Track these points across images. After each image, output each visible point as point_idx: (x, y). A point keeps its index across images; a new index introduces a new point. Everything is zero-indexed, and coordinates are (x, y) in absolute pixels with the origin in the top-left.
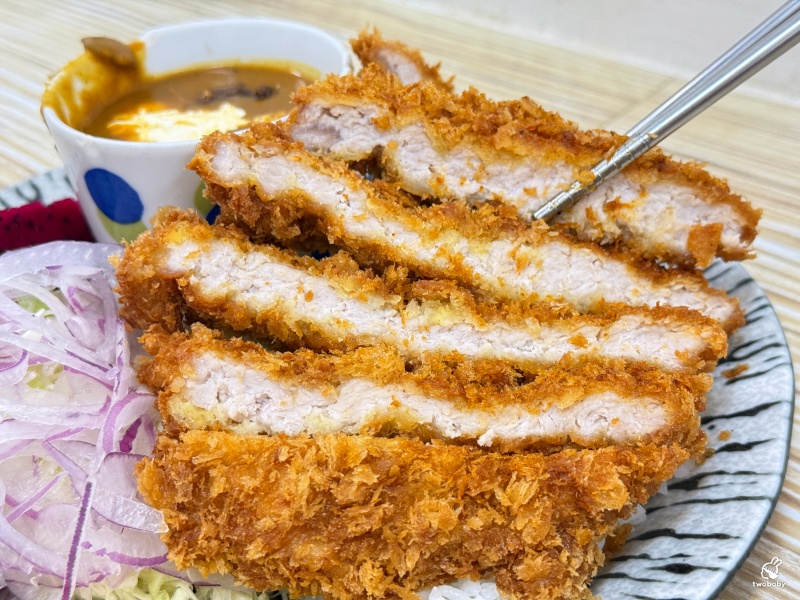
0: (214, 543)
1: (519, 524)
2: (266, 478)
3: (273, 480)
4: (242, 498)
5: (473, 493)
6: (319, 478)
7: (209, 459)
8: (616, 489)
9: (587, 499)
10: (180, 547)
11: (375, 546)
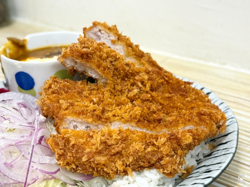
0: (72, 158)
1: (162, 149)
2: (86, 140)
3: (89, 140)
4: (80, 145)
5: (148, 141)
6: (103, 138)
7: (69, 135)
8: (189, 138)
9: (180, 141)
10: (62, 159)
11: (120, 157)
